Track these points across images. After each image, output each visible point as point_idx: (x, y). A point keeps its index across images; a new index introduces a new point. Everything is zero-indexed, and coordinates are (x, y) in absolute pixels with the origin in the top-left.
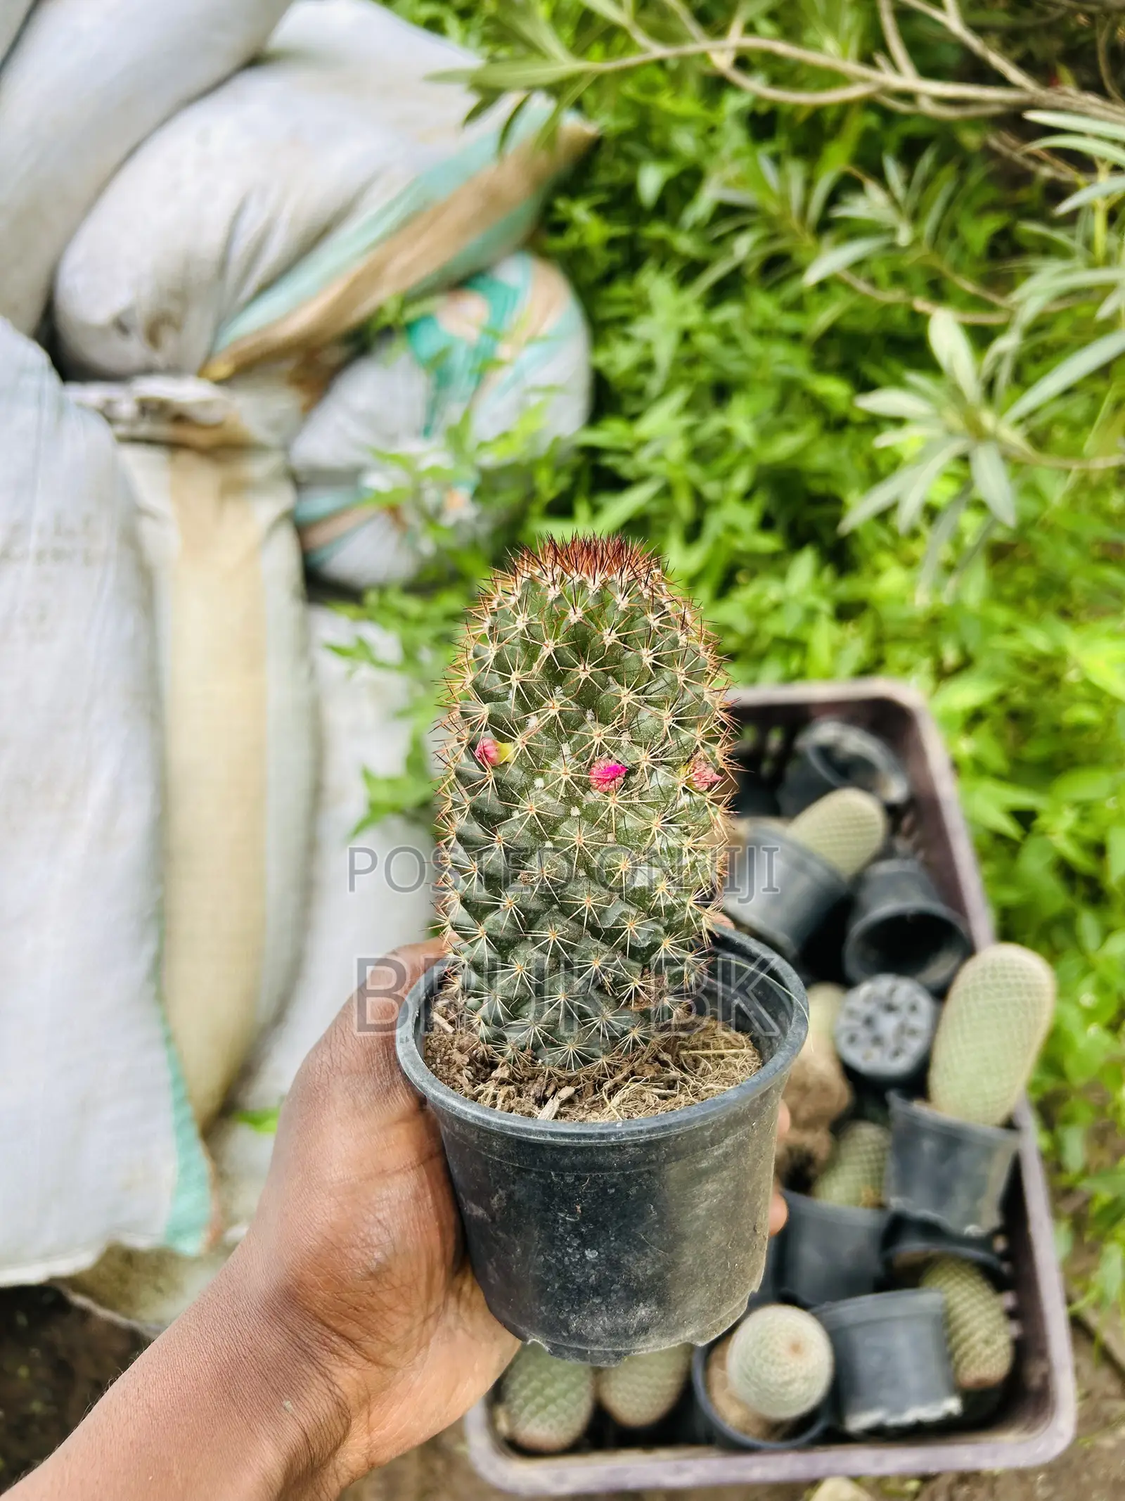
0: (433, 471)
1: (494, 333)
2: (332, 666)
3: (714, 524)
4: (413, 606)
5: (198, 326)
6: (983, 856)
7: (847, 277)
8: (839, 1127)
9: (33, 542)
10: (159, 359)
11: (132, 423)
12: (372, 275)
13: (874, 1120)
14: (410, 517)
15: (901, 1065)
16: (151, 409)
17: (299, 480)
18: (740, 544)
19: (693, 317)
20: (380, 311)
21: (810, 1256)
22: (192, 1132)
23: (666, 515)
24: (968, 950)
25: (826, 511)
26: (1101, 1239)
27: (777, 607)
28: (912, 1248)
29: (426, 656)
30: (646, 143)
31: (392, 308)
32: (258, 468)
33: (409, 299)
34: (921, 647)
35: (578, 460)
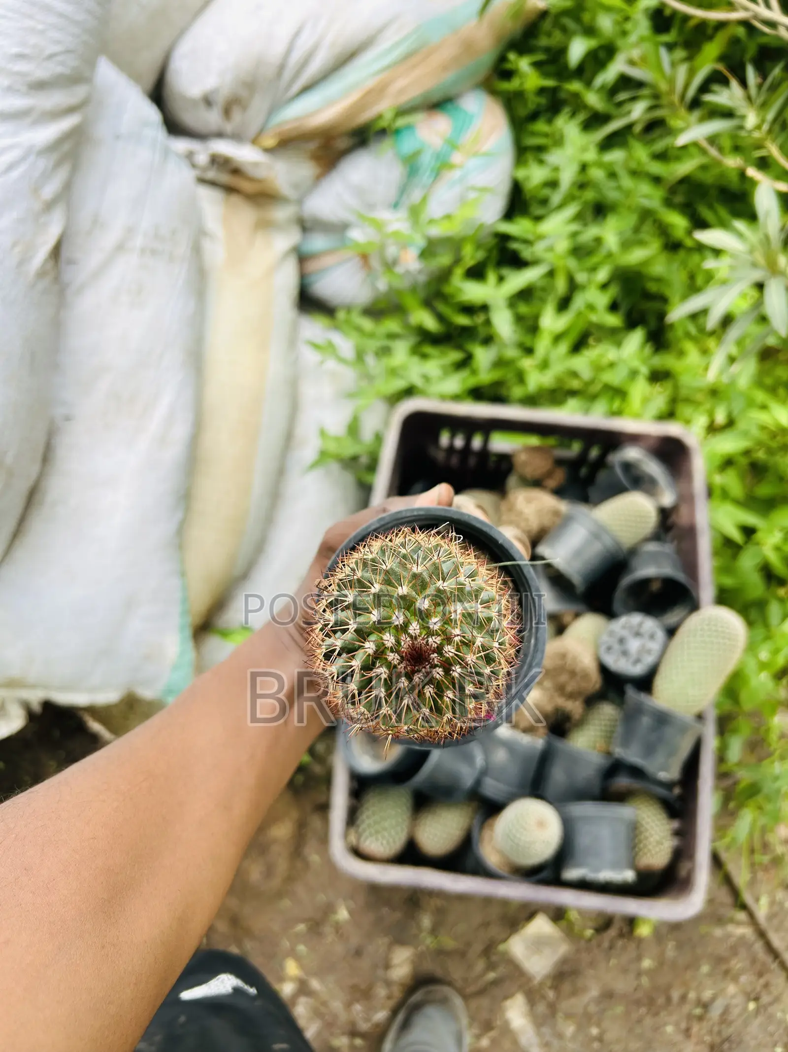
0: (396, 234)
1: (452, 144)
2: (310, 356)
3: (579, 302)
4: (367, 324)
5: (258, 107)
6: (716, 553)
7: (705, 144)
8: (591, 701)
9: (138, 241)
10: (229, 128)
11: (204, 169)
12: (377, 92)
13: (613, 702)
14: (375, 263)
15: (637, 670)
16: (219, 162)
17: (306, 226)
18: (594, 318)
19: (591, 155)
20: (380, 117)
21: (558, 776)
23: (546, 290)
24: (694, 606)
25: (655, 305)
27: (612, 365)
28: (623, 782)
29: (370, 360)
30: (578, 19)
31: (388, 115)
32: (282, 214)
33: (402, 112)
34: (702, 408)
35: (492, 242)
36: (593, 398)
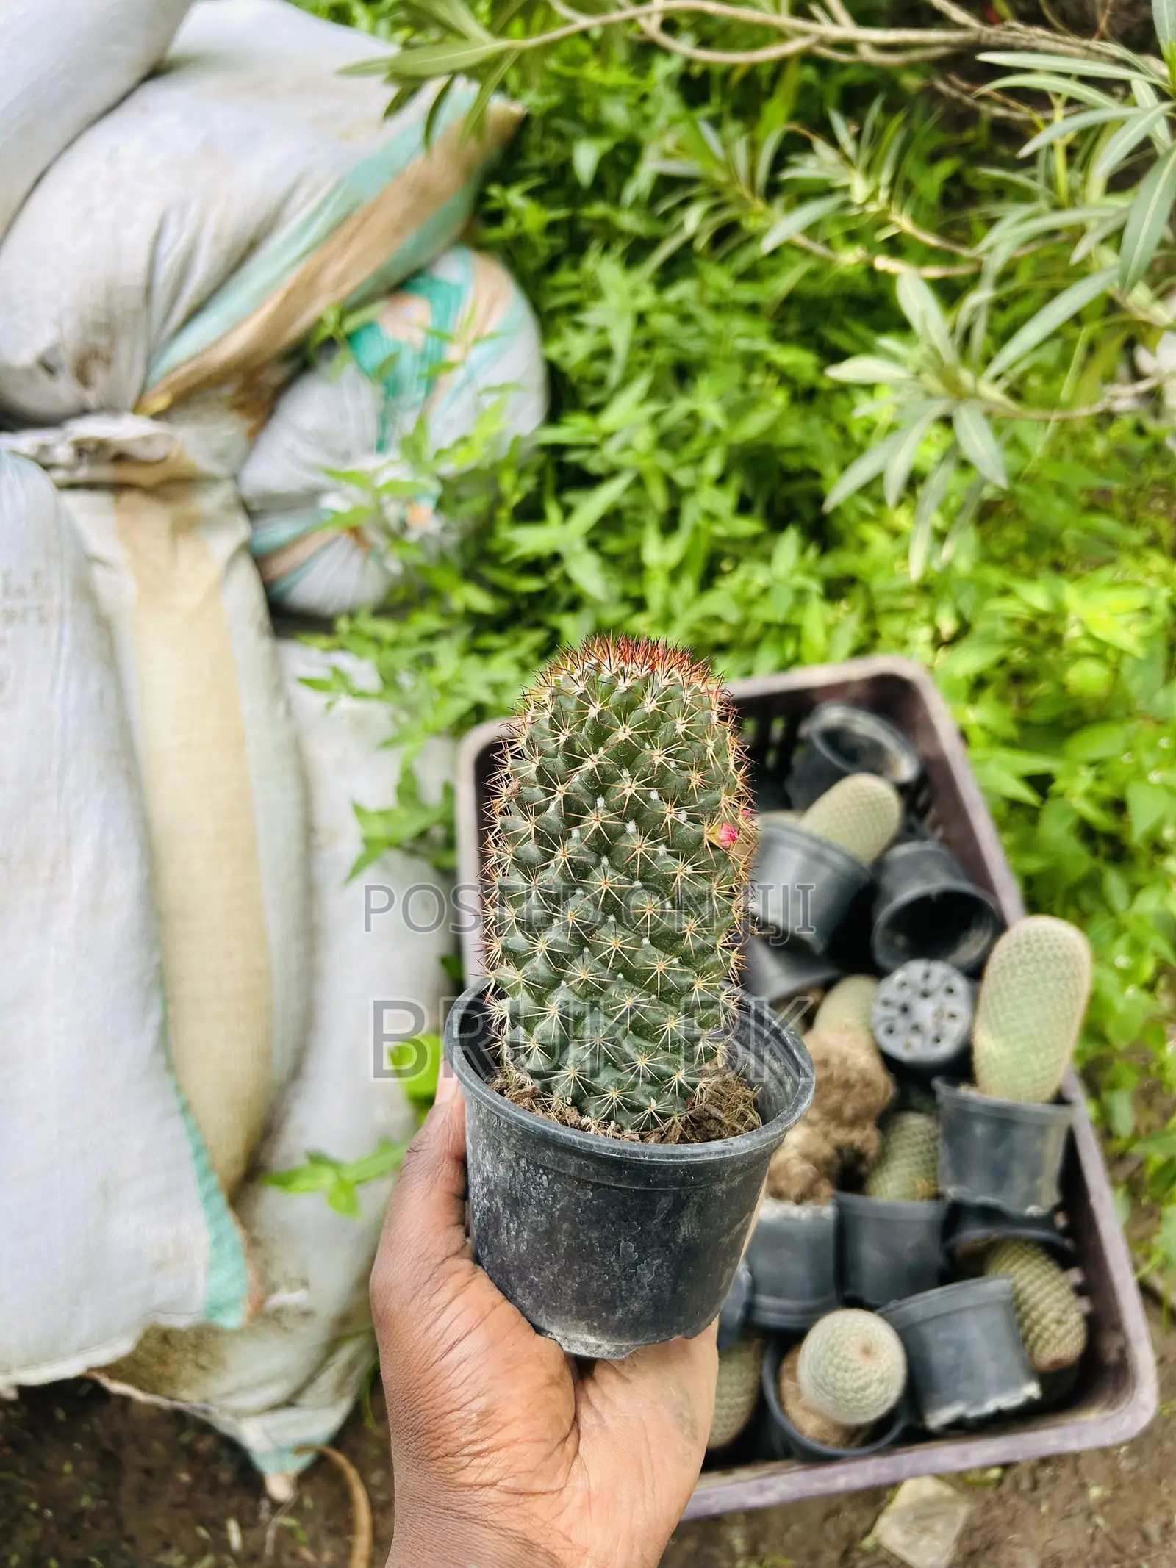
0: (392, 485)
1: (441, 335)
2: (311, 701)
3: (691, 513)
4: (387, 629)
5: (128, 357)
6: (1002, 826)
7: (802, 241)
8: (886, 1120)
10: (91, 398)
11: (70, 467)
12: (307, 286)
13: (919, 1110)
14: (374, 536)
15: (945, 1049)
16: (87, 451)
17: (252, 510)
18: (719, 530)
19: (647, 299)
20: (320, 322)
21: (871, 1255)
22: (220, 1201)
23: (640, 508)
24: (1000, 927)
26: (1158, 1202)
27: (765, 592)
28: (973, 1234)
29: (406, 680)
30: (576, 117)
31: (331, 317)
32: (210, 501)
33: (348, 309)
34: (917, 617)
35: (540, 458)
36: (754, 645)
